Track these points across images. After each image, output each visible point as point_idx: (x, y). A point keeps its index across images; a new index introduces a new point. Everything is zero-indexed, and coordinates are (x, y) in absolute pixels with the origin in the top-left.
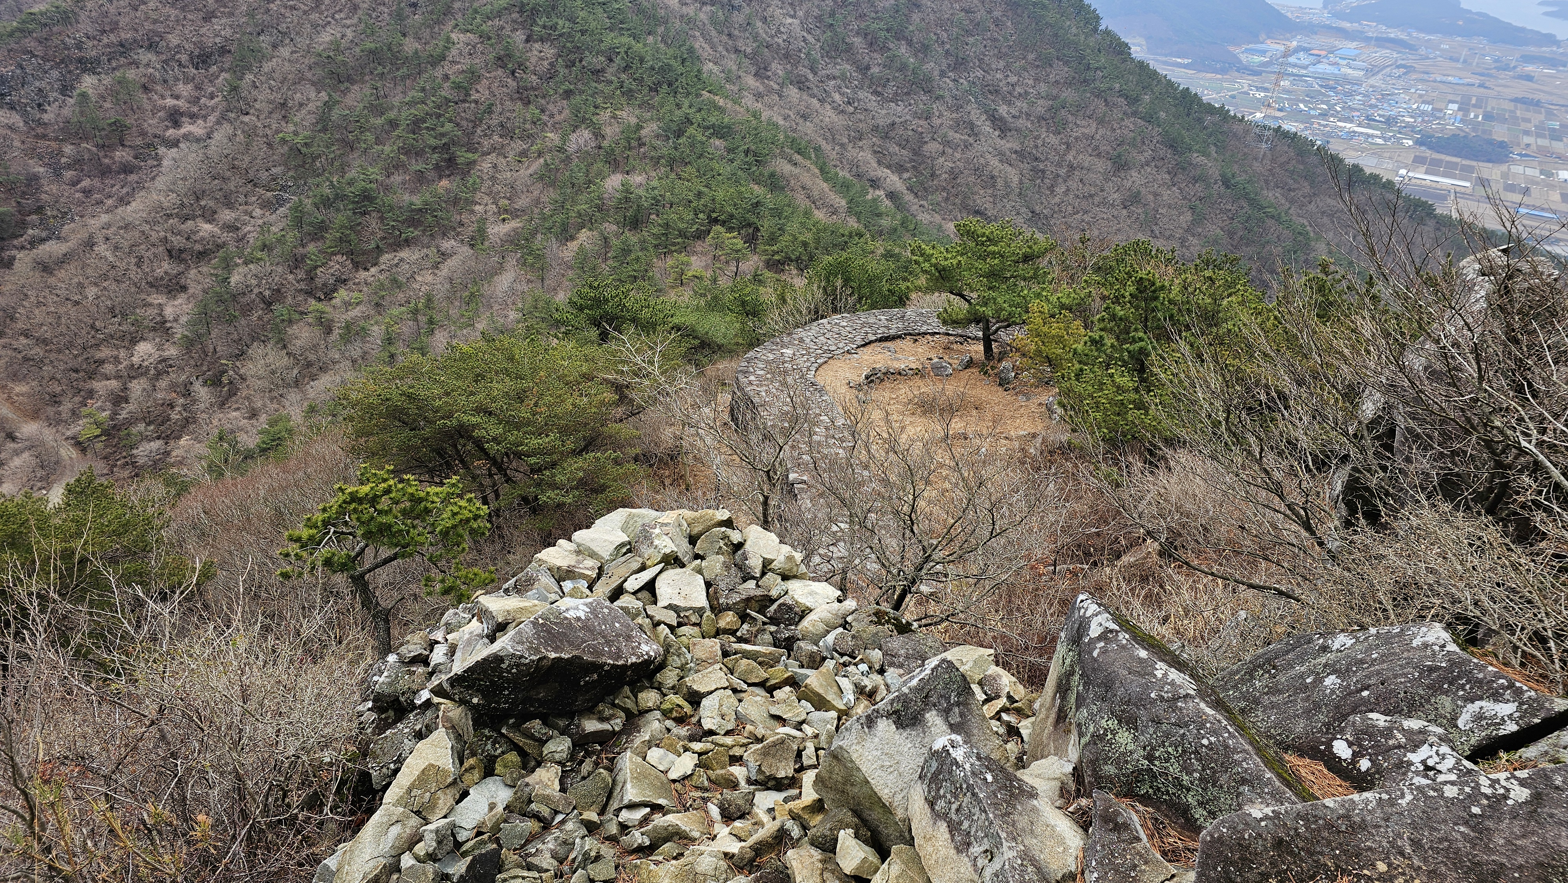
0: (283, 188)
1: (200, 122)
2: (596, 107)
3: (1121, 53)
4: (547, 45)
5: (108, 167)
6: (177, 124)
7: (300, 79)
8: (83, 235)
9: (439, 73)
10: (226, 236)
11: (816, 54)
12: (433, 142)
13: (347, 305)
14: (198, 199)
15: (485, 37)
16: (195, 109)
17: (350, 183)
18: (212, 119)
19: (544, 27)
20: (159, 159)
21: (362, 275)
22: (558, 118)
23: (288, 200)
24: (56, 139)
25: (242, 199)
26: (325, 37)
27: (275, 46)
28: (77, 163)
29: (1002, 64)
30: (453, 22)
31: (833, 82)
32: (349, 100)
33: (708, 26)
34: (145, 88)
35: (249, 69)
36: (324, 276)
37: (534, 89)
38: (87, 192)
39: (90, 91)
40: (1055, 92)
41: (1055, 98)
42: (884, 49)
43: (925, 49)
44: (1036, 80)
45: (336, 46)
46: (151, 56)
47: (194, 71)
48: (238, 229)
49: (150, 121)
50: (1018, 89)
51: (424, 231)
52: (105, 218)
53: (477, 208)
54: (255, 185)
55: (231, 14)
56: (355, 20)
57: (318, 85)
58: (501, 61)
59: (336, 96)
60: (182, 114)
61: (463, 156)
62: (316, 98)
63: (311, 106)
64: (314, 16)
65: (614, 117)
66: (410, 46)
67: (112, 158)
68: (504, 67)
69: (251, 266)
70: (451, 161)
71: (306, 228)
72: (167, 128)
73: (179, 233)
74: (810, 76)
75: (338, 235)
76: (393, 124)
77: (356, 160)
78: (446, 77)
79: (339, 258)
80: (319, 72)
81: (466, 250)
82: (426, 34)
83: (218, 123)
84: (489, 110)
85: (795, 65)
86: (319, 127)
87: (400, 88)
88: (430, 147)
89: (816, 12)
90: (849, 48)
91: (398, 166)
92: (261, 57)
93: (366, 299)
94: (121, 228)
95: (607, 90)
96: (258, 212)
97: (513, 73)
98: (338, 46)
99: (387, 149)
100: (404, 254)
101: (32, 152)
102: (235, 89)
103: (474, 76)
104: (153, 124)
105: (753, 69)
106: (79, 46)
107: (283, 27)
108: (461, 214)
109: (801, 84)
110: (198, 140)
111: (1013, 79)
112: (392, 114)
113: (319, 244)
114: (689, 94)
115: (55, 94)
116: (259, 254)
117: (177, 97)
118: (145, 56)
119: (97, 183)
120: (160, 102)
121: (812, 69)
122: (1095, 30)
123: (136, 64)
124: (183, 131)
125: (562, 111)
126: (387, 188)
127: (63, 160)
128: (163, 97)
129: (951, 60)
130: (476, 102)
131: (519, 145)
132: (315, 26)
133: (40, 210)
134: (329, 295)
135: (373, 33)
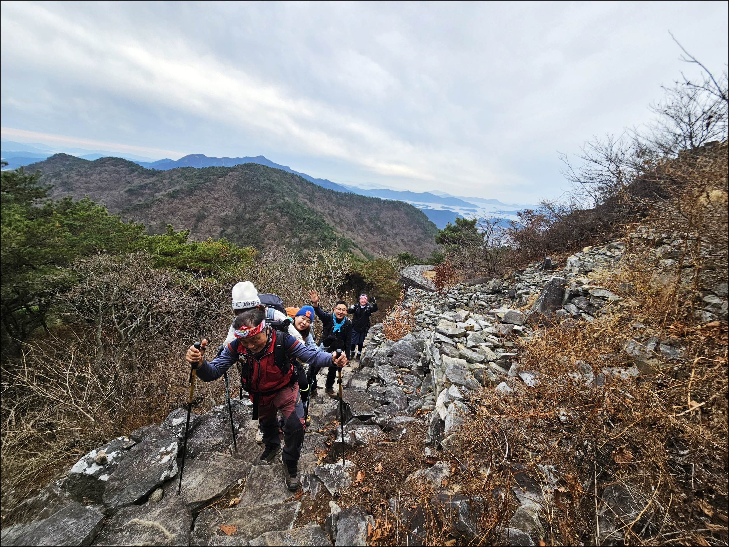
2: (300, 233)
4: (286, 217)
7: (215, 224)
9: (255, 223)
11: (356, 223)
15: (269, 214)
19: (286, 212)
22: (288, 235)
26: (223, 213)
27: (208, 216)
29: (404, 228)
30: (260, 210)
31: (360, 230)
33: (328, 215)
35: (201, 221)
37: (282, 228)
40: (418, 235)
42: (374, 222)
43: (384, 223)
44: (414, 232)
55: (197, 207)
56: (232, 209)
57: (220, 226)
59: (225, 228)
64: (221, 208)
66: (247, 216)
68: (274, 222)
74: (354, 228)
80: (221, 222)
82: (252, 213)
84: (269, 233)
85: (351, 226)
87: (244, 227)
89: (356, 213)
90: (365, 222)
92: (204, 218)
97: (276, 224)
98: (227, 216)
103: (265, 224)
105: (340, 226)
107: (211, 211)
114: (325, 230)
130: (265, 231)
132: (220, 211)
135: (237, 212)
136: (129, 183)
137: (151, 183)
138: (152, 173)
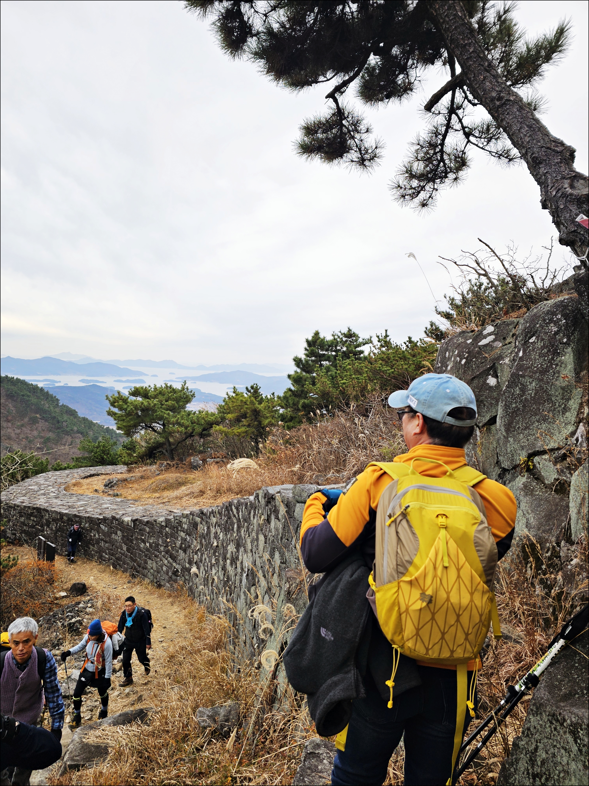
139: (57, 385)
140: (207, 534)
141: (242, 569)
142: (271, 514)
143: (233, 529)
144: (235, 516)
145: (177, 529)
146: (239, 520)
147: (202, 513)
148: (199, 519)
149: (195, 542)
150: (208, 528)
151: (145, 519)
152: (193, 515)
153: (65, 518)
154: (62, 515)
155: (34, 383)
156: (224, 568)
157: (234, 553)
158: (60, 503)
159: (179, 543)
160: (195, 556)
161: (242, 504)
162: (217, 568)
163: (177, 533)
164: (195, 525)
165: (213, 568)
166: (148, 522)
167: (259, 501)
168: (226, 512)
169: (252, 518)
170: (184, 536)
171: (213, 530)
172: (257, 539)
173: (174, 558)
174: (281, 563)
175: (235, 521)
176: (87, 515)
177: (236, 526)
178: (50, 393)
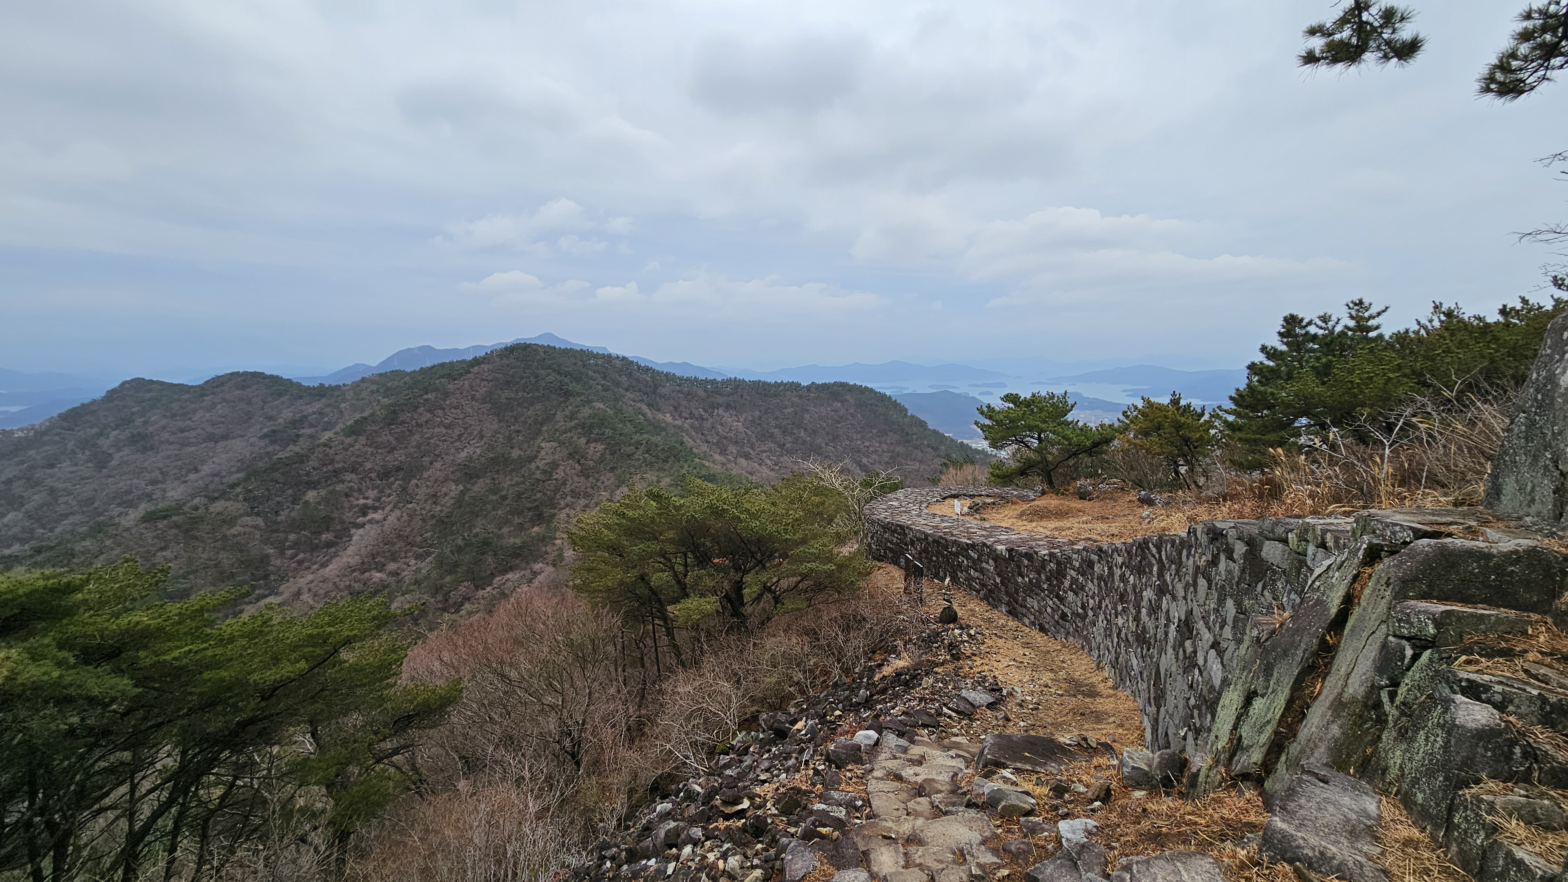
0: (431, 546)
1: (380, 511)
2: (631, 474)
3: (922, 426)
4: (599, 444)
5: (317, 544)
6: (365, 514)
7: (446, 479)
8: (294, 589)
9: (533, 466)
10: (391, 580)
11: (754, 440)
12: (529, 505)
13: (470, 613)
14: (374, 558)
15: (561, 443)
16: (377, 504)
17: (476, 535)
18: (388, 508)
19: (597, 434)
20: (350, 536)
21: (481, 593)
22: (607, 483)
23: (433, 553)
24: (284, 531)
25: (403, 554)
26: (463, 454)
27: (431, 463)
28: (296, 545)
29: (859, 436)
30: (542, 438)
31: (765, 454)
32: (476, 488)
33: (690, 430)
34: (347, 495)
35: (414, 477)
36: (454, 597)
37: (591, 468)
38: (300, 563)
39: (311, 500)
40: (892, 448)
41: (893, 451)
42: (792, 433)
43: (815, 432)
44: (880, 443)
45: (470, 459)
46: (353, 476)
47: (379, 482)
48: (398, 574)
49: (348, 515)
50: (871, 449)
51: (522, 560)
52: (310, 577)
53: (557, 542)
54: (412, 546)
55: (406, 448)
56: (483, 443)
57: (457, 482)
58: (571, 456)
59: (468, 486)
60: (369, 508)
61: (547, 511)
62: (454, 489)
63: (452, 494)
64: (457, 444)
65: (643, 478)
66: (515, 453)
67: (320, 540)
68: (573, 458)
69: (407, 596)
70: (540, 516)
71: (445, 567)
72: (358, 517)
73: (359, 581)
74: (751, 452)
75: (466, 569)
76: (504, 498)
77: (480, 521)
78: (538, 468)
79: (466, 584)
80: (458, 474)
81: (550, 569)
82: (525, 446)
83: (392, 510)
84: (564, 483)
85: (742, 447)
86: (456, 506)
87: (508, 478)
88: (527, 508)
89: (750, 418)
90: (772, 436)
91: (507, 522)
92: (423, 468)
93: (482, 607)
94: (321, 582)
95: (637, 464)
96: (413, 562)
97: (578, 462)
98: (471, 458)
99: (500, 512)
100: (510, 576)
101: (266, 542)
102: (404, 489)
103: (554, 465)
104: (348, 516)
105: (718, 451)
106: (308, 474)
107: (437, 452)
108: (546, 546)
109: (747, 457)
110: (377, 522)
111: (867, 444)
112: (503, 493)
113: (453, 576)
114: (687, 461)
115: (288, 504)
116: (412, 588)
117: (367, 498)
118: (348, 476)
119: (308, 555)
120: (356, 502)
121: (752, 448)
122: (906, 415)
123: (343, 482)
124: (369, 517)
125: (609, 479)
126: (500, 537)
127: (288, 544)
128: (358, 499)
129: (831, 437)
130: (556, 479)
131: (583, 502)
132: (457, 449)
133: (266, 577)
134: (458, 607)
135: (493, 449)
136: (270, 418)
137: (314, 413)
138: (321, 392)
139: (905, 392)
140: (1108, 576)
141: (1168, 619)
142: (1218, 554)
143: (1151, 572)
144: (1154, 556)
145: (1066, 566)
146: (1160, 561)
147: (1100, 550)
148: (1097, 557)
149: (1090, 585)
150: (1110, 568)
151: (1023, 550)
152: (1087, 551)
153: (930, 539)
154: (927, 536)
155: (882, 391)
156: (1137, 619)
157: (1153, 602)
158: (923, 522)
159: (1067, 584)
160: (1091, 601)
161: (1166, 542)
162: (1125, 617)
163: (1065, 570)
164: (1091, 565)
165: (1119, 617)
166: (1026, 554)
167: (1197, 539)
168: (1139, 550)
169: (1184, 559)
170: (1074, 575)
171: (1118, 572)
172: (1195, 584)
173: (1062, 599)
174: (1237, 612)
175: (1154, 562)
176: (953, 538)
177: (1155, 568)
178: (898, 401)
